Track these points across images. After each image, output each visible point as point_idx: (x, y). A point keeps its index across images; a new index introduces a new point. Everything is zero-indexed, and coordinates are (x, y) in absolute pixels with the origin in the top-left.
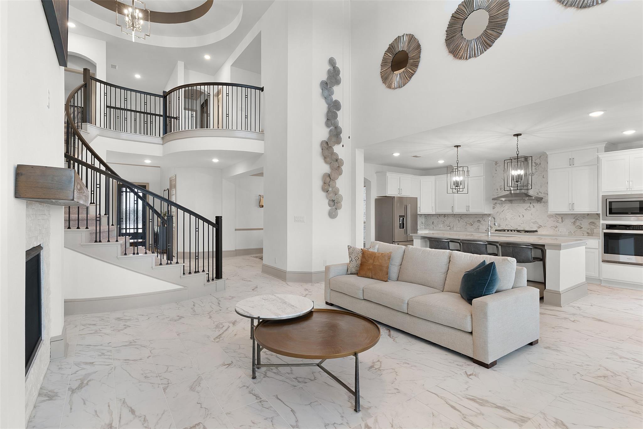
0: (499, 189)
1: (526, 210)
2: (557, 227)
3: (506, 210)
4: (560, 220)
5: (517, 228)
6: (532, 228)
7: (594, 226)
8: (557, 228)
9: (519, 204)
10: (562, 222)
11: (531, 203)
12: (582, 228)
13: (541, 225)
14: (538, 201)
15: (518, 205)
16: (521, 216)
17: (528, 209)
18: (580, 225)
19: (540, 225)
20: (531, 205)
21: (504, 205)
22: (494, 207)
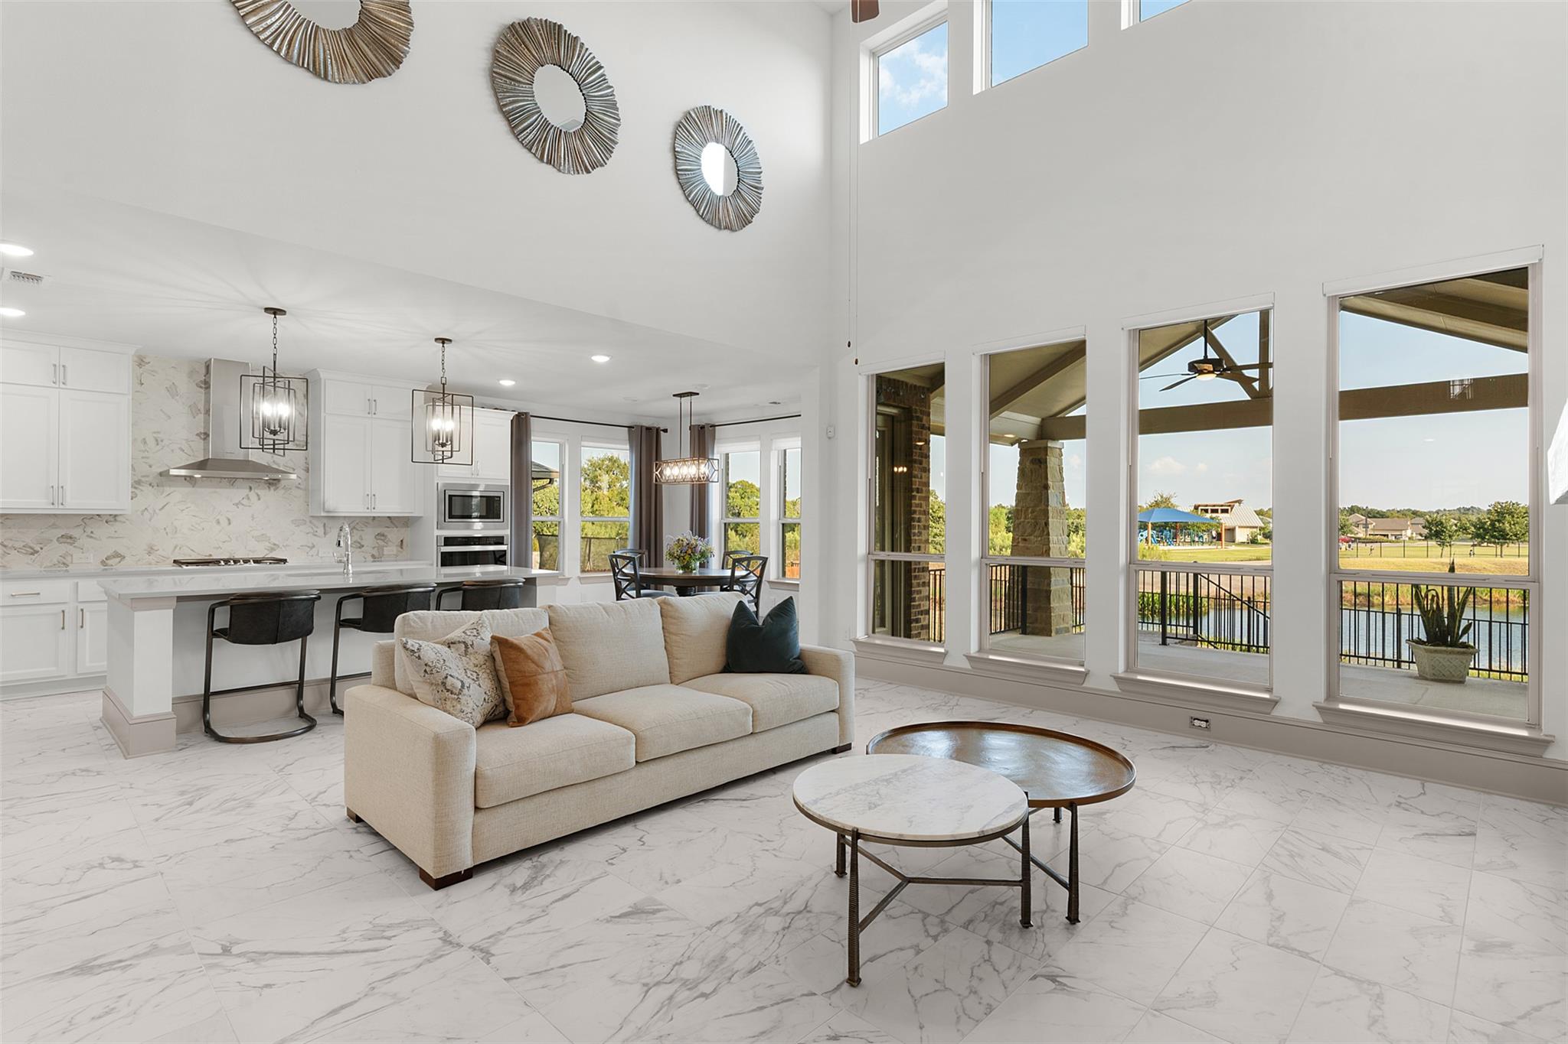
0: (151, 443)
1: (237, 504)
2: (314, 546)
3: (175, 505)
4: (321, 531)
5: (211, 555)
6: (253, 552)
7: (383, 540)
8: (314, 549)
9: (218, 490)
10: (325, 534)
11: (251, 488)
12: (363, 546)
13: (277, 543)
14: (270, 484)
15: (215, 492)
16: (224, 522)
17: (242, 502)
18: (359, 541)
19: (275, 544)
20: (252, 495)
21: (168, 490)
22: (134, 496)
